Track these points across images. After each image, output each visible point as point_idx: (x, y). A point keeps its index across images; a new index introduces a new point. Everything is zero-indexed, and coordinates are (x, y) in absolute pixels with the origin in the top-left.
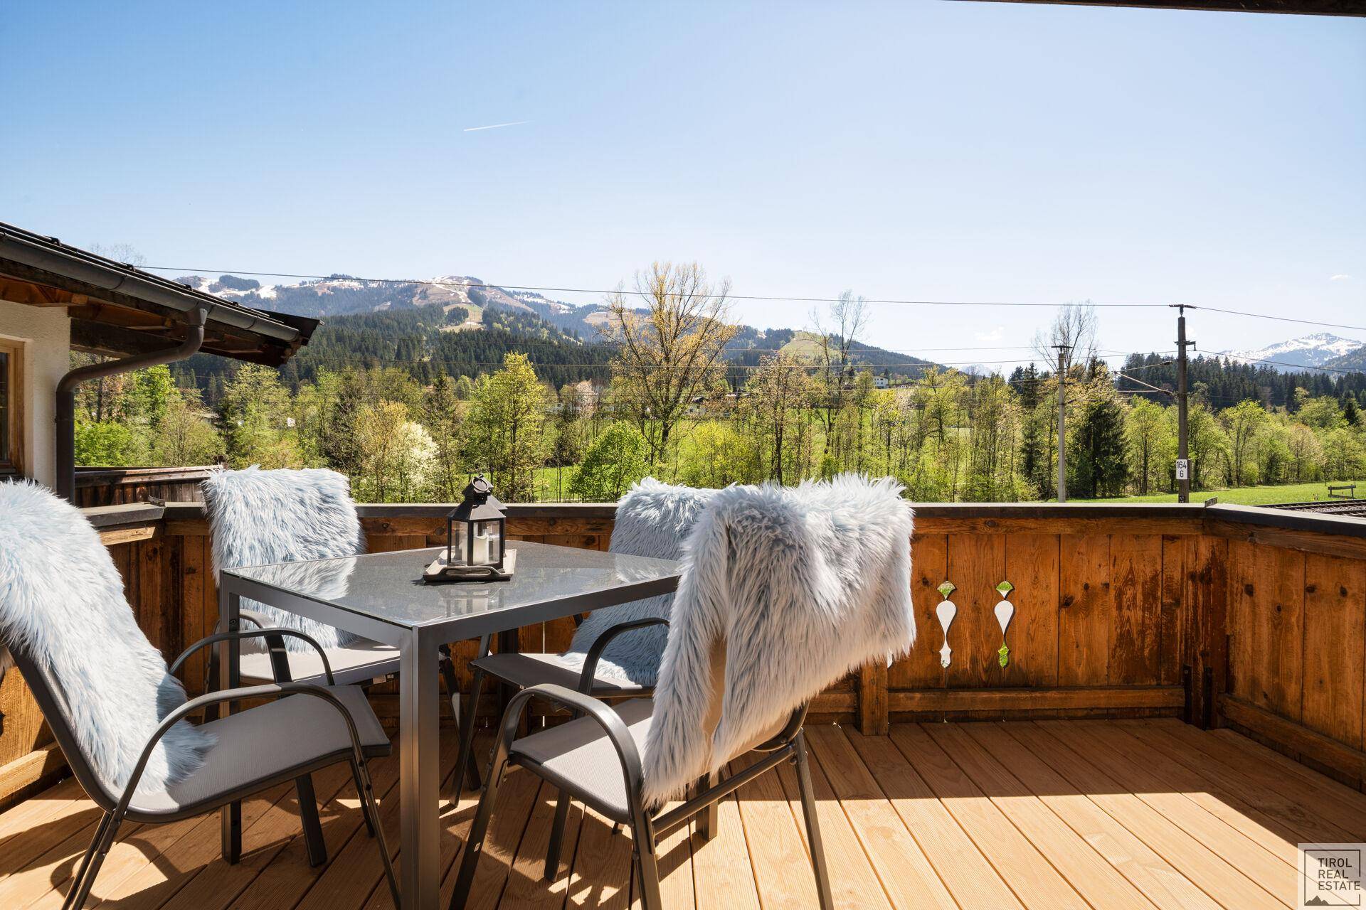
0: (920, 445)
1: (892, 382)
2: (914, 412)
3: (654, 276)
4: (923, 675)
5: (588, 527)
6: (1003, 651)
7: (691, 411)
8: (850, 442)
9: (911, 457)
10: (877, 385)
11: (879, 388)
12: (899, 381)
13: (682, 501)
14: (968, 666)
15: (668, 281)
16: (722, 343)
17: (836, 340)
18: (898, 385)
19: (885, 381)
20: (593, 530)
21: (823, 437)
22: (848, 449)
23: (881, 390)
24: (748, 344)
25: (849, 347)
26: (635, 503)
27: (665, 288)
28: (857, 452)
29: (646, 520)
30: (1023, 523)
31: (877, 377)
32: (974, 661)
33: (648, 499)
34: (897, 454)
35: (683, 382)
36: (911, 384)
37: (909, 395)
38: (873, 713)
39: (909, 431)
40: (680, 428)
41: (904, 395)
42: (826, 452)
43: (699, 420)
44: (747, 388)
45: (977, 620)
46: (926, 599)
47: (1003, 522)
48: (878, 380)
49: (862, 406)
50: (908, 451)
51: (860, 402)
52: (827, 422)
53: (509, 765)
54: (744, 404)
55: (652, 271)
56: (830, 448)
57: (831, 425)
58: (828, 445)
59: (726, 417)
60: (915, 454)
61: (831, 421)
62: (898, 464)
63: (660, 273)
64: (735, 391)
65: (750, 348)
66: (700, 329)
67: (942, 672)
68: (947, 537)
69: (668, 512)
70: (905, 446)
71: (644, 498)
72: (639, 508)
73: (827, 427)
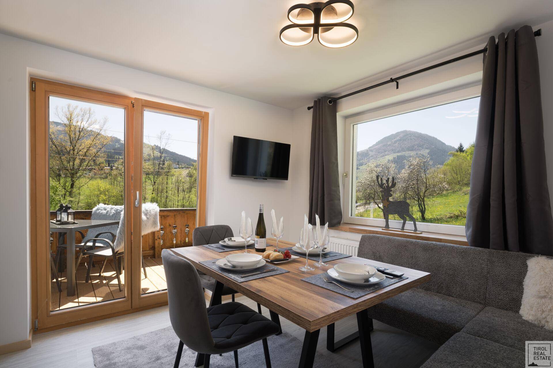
0: (190, 192)
1: (180, 166)
2: (188, 179)
3: (67, 109)
4: (169, 245)
5: (84, 216)
6: (187, 239)
7: (86, 174)
8: (162, 190)
9: (187, 196)
10: (174, 167)
11: (175, 168)
12: (183, 166)
13: (112, 209)
14: (179, 243)
15: (75, 113)
16: (103, 146)
17: (157, 148)
18: (183, 168)
19: (178, 166)
20: (85, 216)
21: (151, 187)
22: (162, 192)
23: (176, 169)
24: (116, 145)
25: (163, 151)
26: (98, 209)
27: (73, 116)
28: (165, 194)
29: (102, 213)
30: (190, 212)
31: (174, 164)
32: (181, 241)
33: (102, 208)
34: (181, 195)
35: (82, 161)
36: (188, 168)
37: (186, 172)
38: (158, 254)
39: (186, 186)
40: (81, 182)
41: (184, 172)
42: (153, 194)
43: (92, 178)
44: (116, 165)
45: (181, 233)
46: (170, 229)
47: (186, 212)
48: (174, 165)
49: (168, 176)
50: (186, 193)
51: (167, 174)
52: (153, 181)
53: (83, 255)
54: (114, 172)
55: (67, 107)
56: (154, 192)
57: (155, 182)
58: (153, 191)
59: (106, 178)
60: (188, 195)
61: (155, 181)
62: (182, 198)
63: (71, 109)
64: (109, 166)
65: (116, 147)
66: (92, 138)
67: (174, 245)
68: (175, 215)
69: (108, 211)
70: (185, 192)
71: (101, 208)
72: (100, 211)
73: (153, 183)
